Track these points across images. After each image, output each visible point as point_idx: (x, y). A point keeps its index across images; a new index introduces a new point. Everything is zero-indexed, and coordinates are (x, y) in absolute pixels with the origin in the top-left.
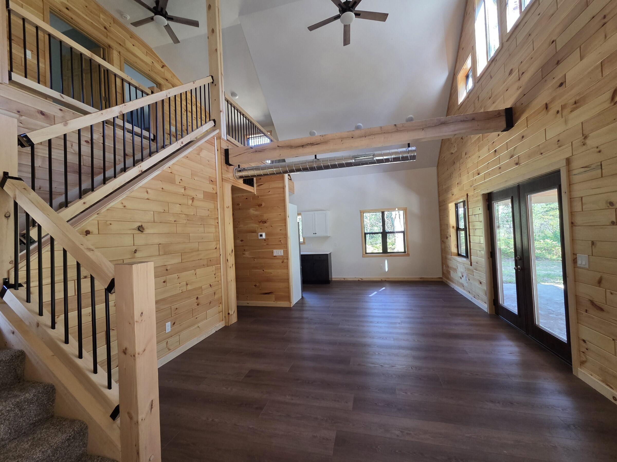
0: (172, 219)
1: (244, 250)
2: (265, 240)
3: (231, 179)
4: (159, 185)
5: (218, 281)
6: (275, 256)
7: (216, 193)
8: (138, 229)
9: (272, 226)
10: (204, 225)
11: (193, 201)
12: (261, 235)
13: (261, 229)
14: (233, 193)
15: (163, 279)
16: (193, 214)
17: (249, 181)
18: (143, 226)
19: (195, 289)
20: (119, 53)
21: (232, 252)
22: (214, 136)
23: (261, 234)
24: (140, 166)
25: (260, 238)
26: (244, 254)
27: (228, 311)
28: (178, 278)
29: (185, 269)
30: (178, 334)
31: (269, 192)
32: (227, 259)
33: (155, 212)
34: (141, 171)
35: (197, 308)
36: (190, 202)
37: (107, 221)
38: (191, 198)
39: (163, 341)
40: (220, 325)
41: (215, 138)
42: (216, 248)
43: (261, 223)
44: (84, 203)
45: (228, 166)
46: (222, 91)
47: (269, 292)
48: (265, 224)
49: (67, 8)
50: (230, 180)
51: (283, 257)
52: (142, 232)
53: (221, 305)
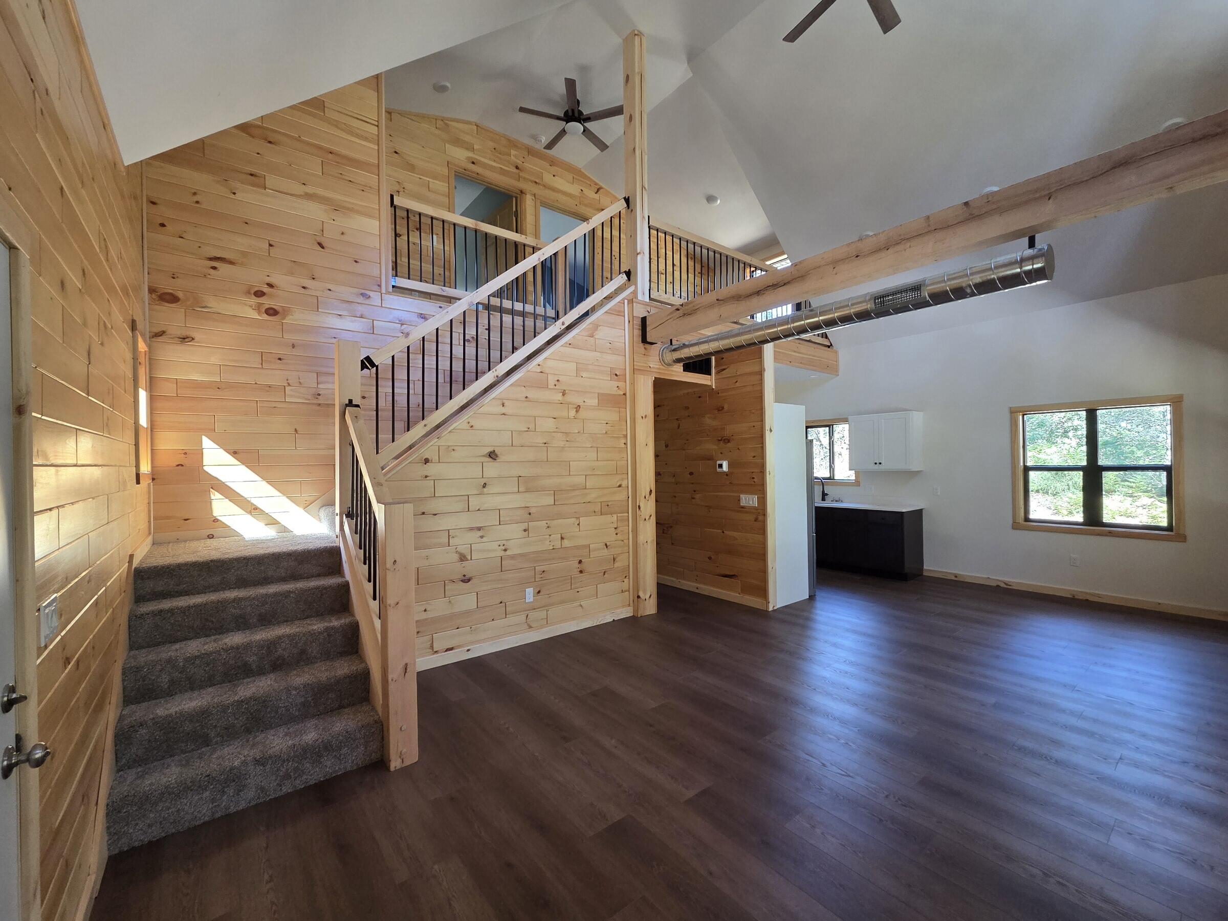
0: (540, 440)
1: (695, 491)
2: (727, 475)
3: (653, 368)
4: (522, 393)
5: (623, 541)
6: (743, 507)
7: (625, 394)
8: (489, 455)
9: (739, 449)
10: (597, 448)
11: (577, 411)
12: (721, 466)
13: (721, 453)
14: (655, 392)
15: (525, 526)
16: (577, 432)
17: (699, 365)
18: (496, 451)
19: (577, 547)
20: (535, 195)
21: (650, 494)
22: (623, 300)
23: (719, 462)
24: (496, 370)
25: (719, 470)
26: (694, 498)
27: (638, 593)
28: (548, 527)
29: (560, 516)
30: (547, 608)
31: (736, 382)
32: (638, 505)
33: (515, 431)
34: (497, 376)
35: (580, 576)
36: (572, 413)
37: (449, 446)
38: (576, 406)
39: (522, 613)
40: (626, 613)
41: (626, 301)
42: (620, 486)
43: (721, 442)
44: (425, 425)
45: (647, 346)
46: (644, 217)
47: (731, 574)
48: (729, 445)
49: (473, 163)
50: (652, 370)
51: (757, 510)
52: (495, 460)
53: (626, 580)
